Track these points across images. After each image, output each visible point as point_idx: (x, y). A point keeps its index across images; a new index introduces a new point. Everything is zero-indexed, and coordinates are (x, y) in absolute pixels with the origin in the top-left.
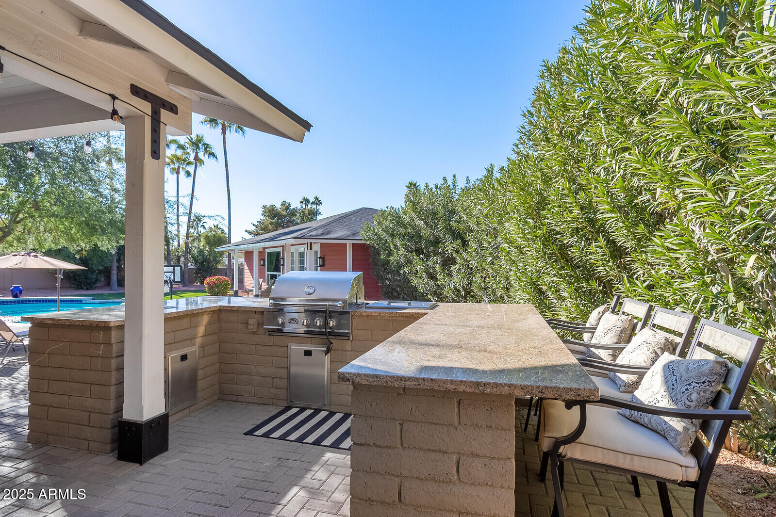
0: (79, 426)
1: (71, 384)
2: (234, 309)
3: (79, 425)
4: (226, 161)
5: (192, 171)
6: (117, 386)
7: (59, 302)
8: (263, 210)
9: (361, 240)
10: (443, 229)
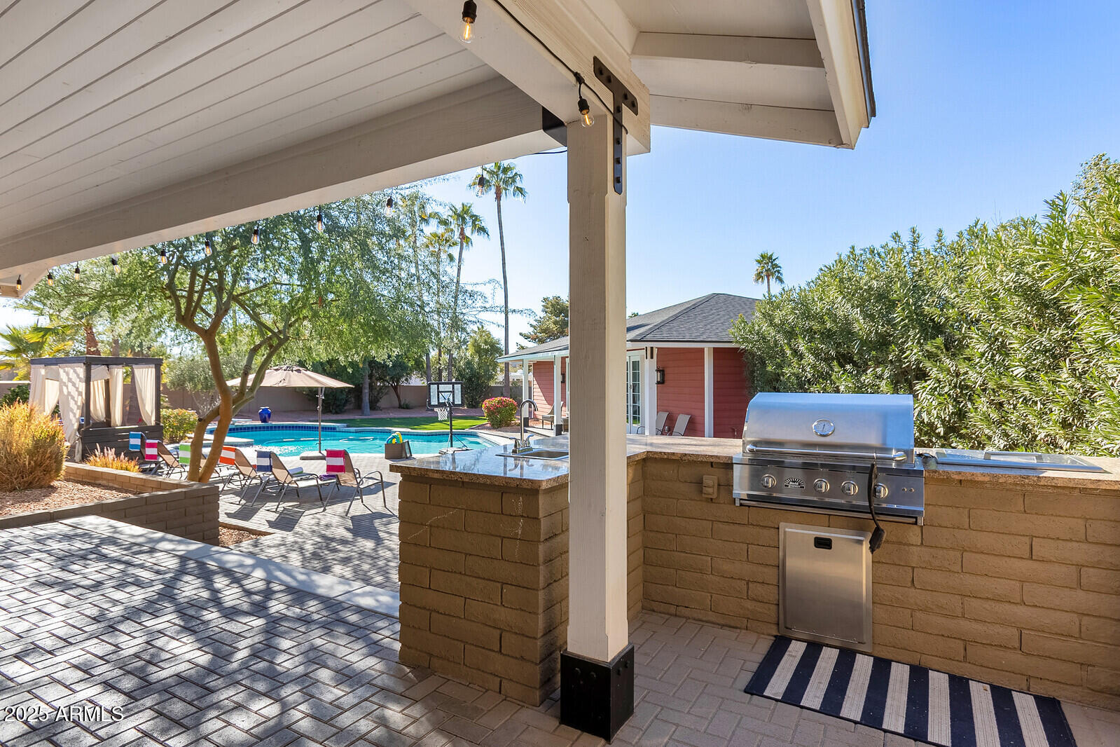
0: (484, 650)
1: (468, 579)
2: (673, 458)
3: (484, 648)
4: (502, 237)
5: (456, 254)
6: (545, 590)
7: (320, 429)
8: (544, 304)
9: (731, 342)
10: (903, 320)
